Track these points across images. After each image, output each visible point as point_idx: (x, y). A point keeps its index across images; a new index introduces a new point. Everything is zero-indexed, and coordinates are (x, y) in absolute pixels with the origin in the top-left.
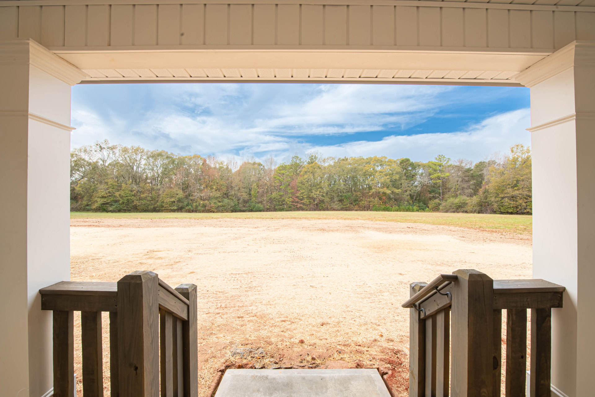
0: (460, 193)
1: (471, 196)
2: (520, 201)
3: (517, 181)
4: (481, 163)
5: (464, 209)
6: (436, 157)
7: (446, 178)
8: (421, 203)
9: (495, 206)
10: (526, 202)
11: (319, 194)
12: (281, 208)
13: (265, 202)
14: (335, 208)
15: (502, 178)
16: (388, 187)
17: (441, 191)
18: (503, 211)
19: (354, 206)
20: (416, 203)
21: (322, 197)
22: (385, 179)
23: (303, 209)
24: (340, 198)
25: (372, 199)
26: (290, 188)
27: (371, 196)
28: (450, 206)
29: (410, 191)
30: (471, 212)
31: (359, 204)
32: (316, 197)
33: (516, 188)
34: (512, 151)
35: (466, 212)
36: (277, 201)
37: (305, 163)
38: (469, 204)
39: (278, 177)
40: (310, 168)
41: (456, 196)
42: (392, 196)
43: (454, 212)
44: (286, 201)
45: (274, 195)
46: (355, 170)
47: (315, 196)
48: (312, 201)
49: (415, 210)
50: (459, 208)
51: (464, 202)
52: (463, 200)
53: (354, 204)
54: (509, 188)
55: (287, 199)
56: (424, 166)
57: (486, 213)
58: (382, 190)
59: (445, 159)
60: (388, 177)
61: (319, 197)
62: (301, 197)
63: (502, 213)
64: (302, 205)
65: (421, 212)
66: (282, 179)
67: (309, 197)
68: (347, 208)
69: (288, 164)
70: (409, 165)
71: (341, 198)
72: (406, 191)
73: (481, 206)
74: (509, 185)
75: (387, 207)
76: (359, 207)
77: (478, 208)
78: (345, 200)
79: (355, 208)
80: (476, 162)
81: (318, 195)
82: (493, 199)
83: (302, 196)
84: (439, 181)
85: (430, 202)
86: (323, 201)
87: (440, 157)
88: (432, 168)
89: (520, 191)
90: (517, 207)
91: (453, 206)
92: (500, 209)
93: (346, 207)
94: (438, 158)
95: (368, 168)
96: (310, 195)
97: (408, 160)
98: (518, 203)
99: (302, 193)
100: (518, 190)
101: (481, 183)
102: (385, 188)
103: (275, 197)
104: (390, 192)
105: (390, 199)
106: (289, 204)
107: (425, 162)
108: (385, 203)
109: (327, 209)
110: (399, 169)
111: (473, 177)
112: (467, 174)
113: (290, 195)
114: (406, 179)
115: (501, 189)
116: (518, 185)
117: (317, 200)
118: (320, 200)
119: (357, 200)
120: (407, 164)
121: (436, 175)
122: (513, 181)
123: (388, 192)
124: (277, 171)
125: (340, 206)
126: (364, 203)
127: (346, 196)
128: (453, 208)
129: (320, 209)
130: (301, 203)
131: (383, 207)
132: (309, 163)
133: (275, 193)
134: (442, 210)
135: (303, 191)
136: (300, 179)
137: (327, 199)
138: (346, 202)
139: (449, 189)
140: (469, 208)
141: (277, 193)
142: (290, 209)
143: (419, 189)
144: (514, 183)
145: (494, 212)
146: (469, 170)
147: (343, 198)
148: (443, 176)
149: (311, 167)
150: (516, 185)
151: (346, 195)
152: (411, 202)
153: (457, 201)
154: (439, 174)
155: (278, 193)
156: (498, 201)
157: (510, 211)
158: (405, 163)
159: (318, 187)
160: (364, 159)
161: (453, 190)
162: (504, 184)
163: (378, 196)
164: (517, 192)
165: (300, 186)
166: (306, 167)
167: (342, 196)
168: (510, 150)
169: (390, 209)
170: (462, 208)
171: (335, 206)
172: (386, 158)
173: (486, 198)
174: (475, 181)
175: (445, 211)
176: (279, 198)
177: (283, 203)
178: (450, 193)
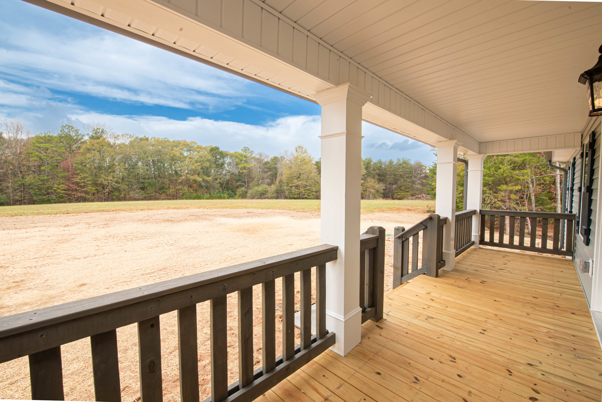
0: (261, 183)
1: (269, 184)
2: (302, 189)
3: (300, 174)
4: (276, 158)
5: (266, 196)
6: (243, 148)
7: (251, 168)
8: (230, 191)
9: (287, 193)
10: (305, 190)
11: (111, 180)
12: (45, 199)
13: (10, 190)
14: (136, 197)
15: (291, 171)
16: (198, 174)
17: (246, 180)
18: (292, 197)
19: (159, 194)
20: (225, 191)
21: (116, 183)
22: (196, 166)
23: (85, 200)
24: (142, 185)
25: (180, 187)
26: (61, 170)
27: (181, 183)
28: (255, 193)
29: (220, 179)
30: (271, 198)
31: (166, 192)
32: (107, 184)
33: (299, 179)
34: (297, 151)
35: (268, 198)
36: (37, 189)
37: (86, 138)
38: (269, 192)
39: (37, 153)
40: (96, 145)
41: (258, 185)
42: (203, 184)
43: (258, 198)
44: (55, 188)
45: (29, 179)
46: (159, 153)
47: (105, 183)
48: (100, 188)
49: (226, 197)
50: (262, 195)
51: (265, 189)
52: (265, 188)
53: (161, 193)
54: (295, 179)
55: (56, 186)
56: (232, 156)
57: (281, 199)
58: (192, 178)
59: (249, 151)
60: (199, 164)
61: (112, 183)
62: (81, 183)
63: (291, 198)
64: (83, 195)
65: (231, 199)
66: (44, 156)
67: (95, 184)
68: (152, 197)
69: (55, 135)
70: (219, 154)
71: (144, 185)
72: (216, 179)
73: (278, 193)
74: (295, 177)
75: (199, 195)
76: (167, 195)
77: (275, 195)
78: (148, 188)
79: (162, 197)
80: (272, 156)
81: (109, 181)
82: (285, 188)
83: (84, 182)
84: (246, 171)
85: (237, 190)
86: (118, 189)
87: (246, 149)
88: (239, 159)
89: (302, 181)
90: (299, 194)
91: (258, 193)
92: (290, 195)
93: (150, 196)
94: (244, 150)
95: (176, 153)
96: (97, 181)
97: (217, 148)
98: (300, 191)
99: (84, 178)
100: (300, 180)
101: (276, 174)
102: (196, 176)
103: (32, 183)
104: (201, 179)
105: (200, 186)
106: (60, 193)
107: (232, 152)
108: (196, 191)
109: (124, 199)
110: (210, 157)
111: (270, 169)
112: (266, 166)
113: (61, 181)
114: (216, 167)
115: (290, 179)
116: (300, 177)
117: (109, 187)
118: (113, 187)
119: (163, 188)
120: (216, 153)
121: (243, 166)
122: (297, 174)
123: (199, 179)
124: (34, 144)
125: (142, 194)
126: (171, 191)
127: (149, 183)
128: (258, 195)
129: (114, 199)
130: (82, 192)
131: (195, 195)
132: (92, 138)
133: (31, 176)
134: (249, 197)
135: (85, 176)
136: (79, 158)
137: (123, 186)
138: (151, 190)
139: (253, 179)
140: (269, 195)
141: (35, 177)
142: (61, 200)
143: (228, 177)
144: (298, 176)
145: (286, 198)
146: (267, 163)
147: (146, 185)
148: (248, 166)
149: (98, 144)
150: (299, 178)
151: (150, 181)
152: (221, 190)
153: (260, 188)
154: (245, 165)
155: (37, 177)
156: (288, 189)
157: (296, 197)
158: (214, 151)
159: (110, 171)
160: (169, 142)
161: (256, 179)
162: (292, 176)
163: (188, 184)
164: (300, 183)
165: (79, 168)
166: (88, 143)
167: (144, 183)
168: (295, 149)
169: (201, 197)
170: (264, 195)
171: (136, 195)
172: (196, 143)
173: (281, 186)
174: (271, 173)
175: (251, 198)
176: (41, 185)
177: (50, 191)
178: (253, 182)
